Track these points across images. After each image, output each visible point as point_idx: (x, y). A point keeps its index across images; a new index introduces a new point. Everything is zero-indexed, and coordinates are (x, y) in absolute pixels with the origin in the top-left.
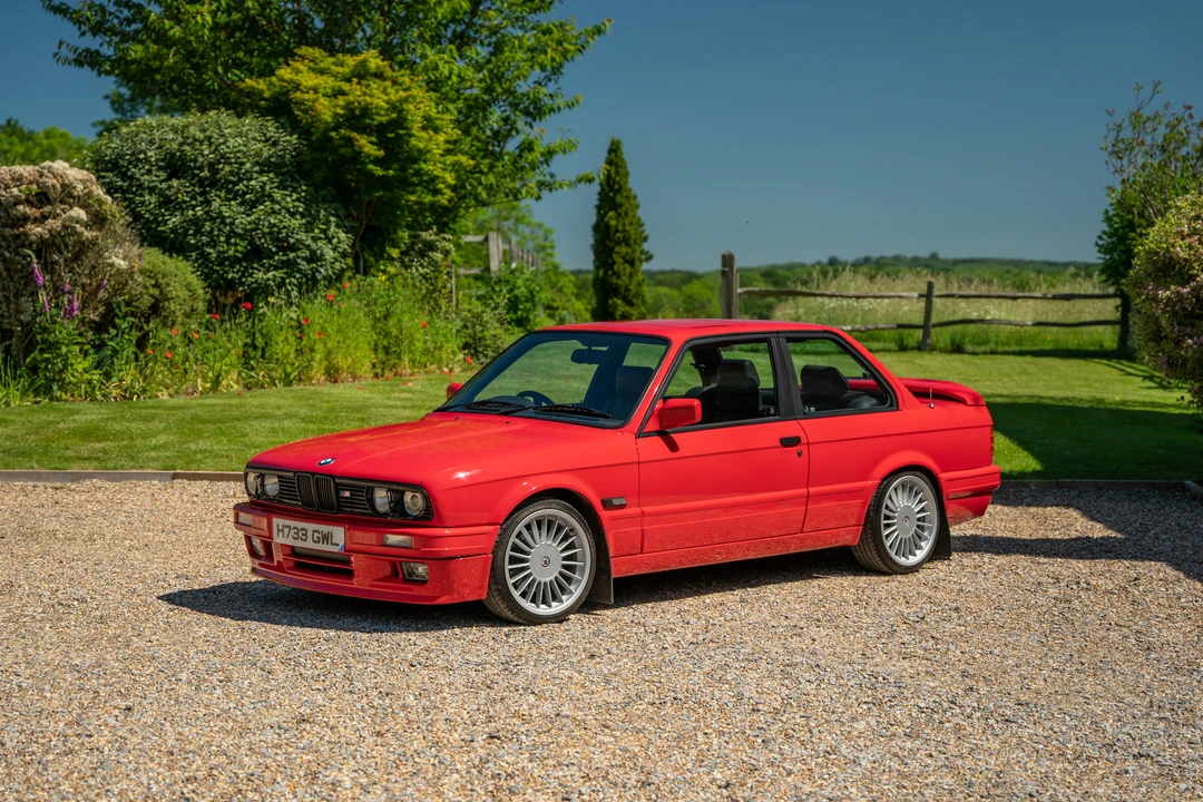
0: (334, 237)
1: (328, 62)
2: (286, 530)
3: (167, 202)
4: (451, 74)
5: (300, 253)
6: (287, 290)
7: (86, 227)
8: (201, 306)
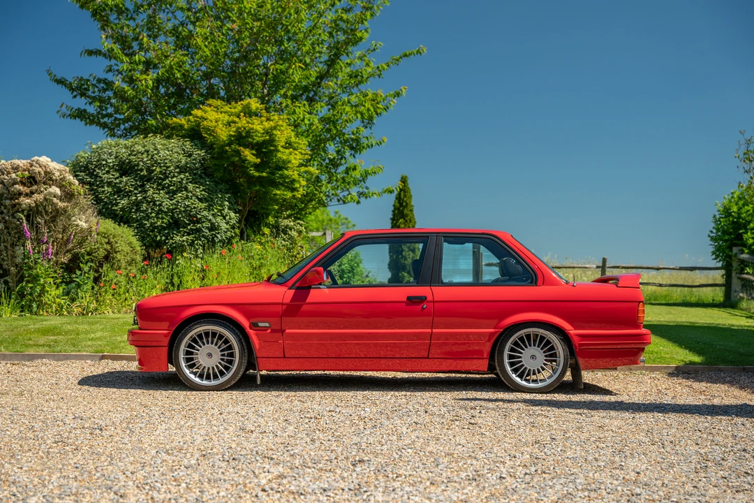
0: (227, 215)
1: (227, 108)
3: (119, 191)
4: (304, 118)
5: (204, 224)
6: (195, 248)
7: (60, 200)
8: (139, 258)
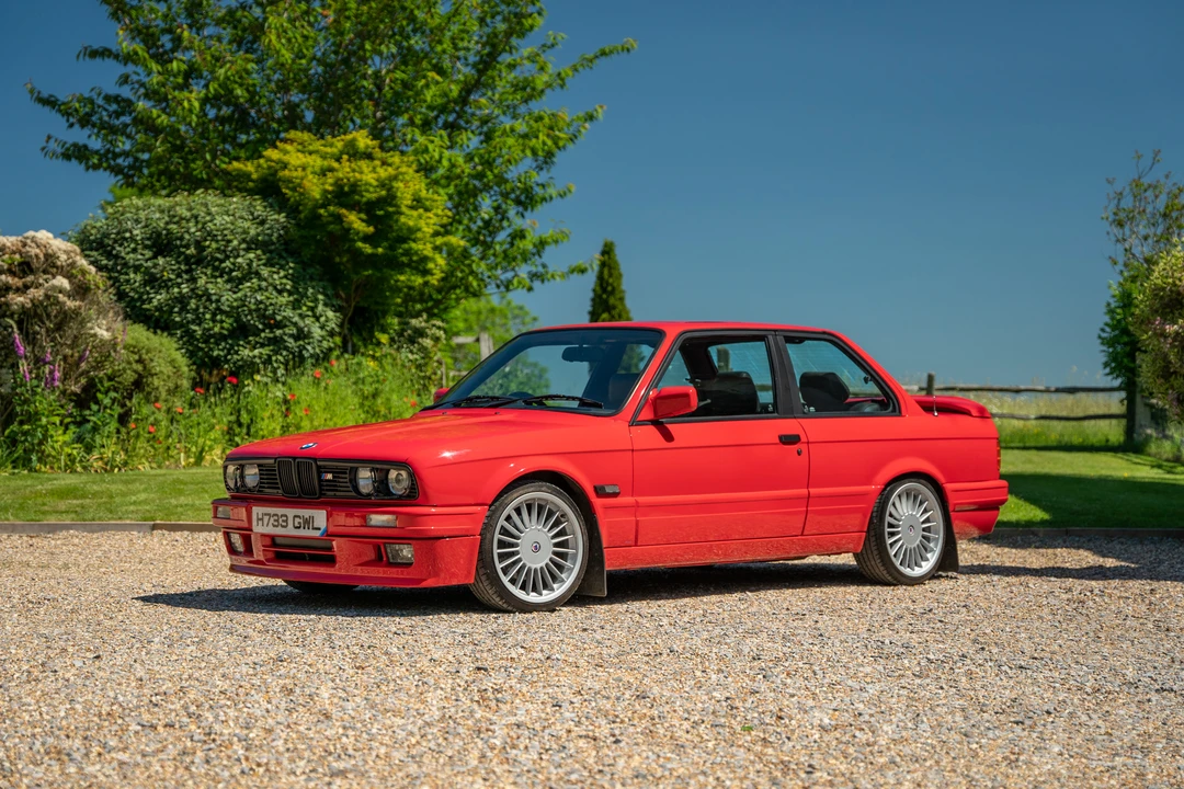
0: (321, 316)
1: (317, 145)
2: (266, 518)
3: (152, 281)
4: (441, 158)
5: (287, 331)
6: (273, 367)
7: (69, 297)
8: (186, 384)
